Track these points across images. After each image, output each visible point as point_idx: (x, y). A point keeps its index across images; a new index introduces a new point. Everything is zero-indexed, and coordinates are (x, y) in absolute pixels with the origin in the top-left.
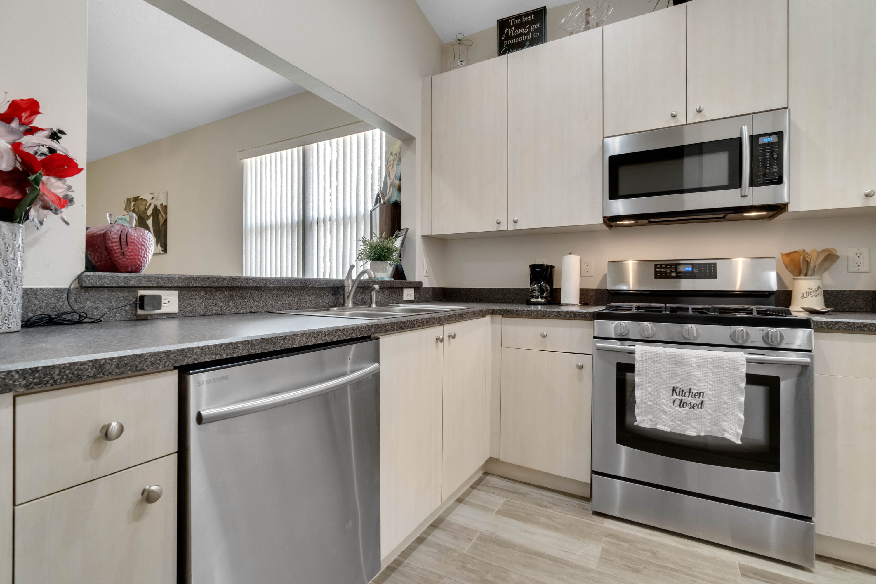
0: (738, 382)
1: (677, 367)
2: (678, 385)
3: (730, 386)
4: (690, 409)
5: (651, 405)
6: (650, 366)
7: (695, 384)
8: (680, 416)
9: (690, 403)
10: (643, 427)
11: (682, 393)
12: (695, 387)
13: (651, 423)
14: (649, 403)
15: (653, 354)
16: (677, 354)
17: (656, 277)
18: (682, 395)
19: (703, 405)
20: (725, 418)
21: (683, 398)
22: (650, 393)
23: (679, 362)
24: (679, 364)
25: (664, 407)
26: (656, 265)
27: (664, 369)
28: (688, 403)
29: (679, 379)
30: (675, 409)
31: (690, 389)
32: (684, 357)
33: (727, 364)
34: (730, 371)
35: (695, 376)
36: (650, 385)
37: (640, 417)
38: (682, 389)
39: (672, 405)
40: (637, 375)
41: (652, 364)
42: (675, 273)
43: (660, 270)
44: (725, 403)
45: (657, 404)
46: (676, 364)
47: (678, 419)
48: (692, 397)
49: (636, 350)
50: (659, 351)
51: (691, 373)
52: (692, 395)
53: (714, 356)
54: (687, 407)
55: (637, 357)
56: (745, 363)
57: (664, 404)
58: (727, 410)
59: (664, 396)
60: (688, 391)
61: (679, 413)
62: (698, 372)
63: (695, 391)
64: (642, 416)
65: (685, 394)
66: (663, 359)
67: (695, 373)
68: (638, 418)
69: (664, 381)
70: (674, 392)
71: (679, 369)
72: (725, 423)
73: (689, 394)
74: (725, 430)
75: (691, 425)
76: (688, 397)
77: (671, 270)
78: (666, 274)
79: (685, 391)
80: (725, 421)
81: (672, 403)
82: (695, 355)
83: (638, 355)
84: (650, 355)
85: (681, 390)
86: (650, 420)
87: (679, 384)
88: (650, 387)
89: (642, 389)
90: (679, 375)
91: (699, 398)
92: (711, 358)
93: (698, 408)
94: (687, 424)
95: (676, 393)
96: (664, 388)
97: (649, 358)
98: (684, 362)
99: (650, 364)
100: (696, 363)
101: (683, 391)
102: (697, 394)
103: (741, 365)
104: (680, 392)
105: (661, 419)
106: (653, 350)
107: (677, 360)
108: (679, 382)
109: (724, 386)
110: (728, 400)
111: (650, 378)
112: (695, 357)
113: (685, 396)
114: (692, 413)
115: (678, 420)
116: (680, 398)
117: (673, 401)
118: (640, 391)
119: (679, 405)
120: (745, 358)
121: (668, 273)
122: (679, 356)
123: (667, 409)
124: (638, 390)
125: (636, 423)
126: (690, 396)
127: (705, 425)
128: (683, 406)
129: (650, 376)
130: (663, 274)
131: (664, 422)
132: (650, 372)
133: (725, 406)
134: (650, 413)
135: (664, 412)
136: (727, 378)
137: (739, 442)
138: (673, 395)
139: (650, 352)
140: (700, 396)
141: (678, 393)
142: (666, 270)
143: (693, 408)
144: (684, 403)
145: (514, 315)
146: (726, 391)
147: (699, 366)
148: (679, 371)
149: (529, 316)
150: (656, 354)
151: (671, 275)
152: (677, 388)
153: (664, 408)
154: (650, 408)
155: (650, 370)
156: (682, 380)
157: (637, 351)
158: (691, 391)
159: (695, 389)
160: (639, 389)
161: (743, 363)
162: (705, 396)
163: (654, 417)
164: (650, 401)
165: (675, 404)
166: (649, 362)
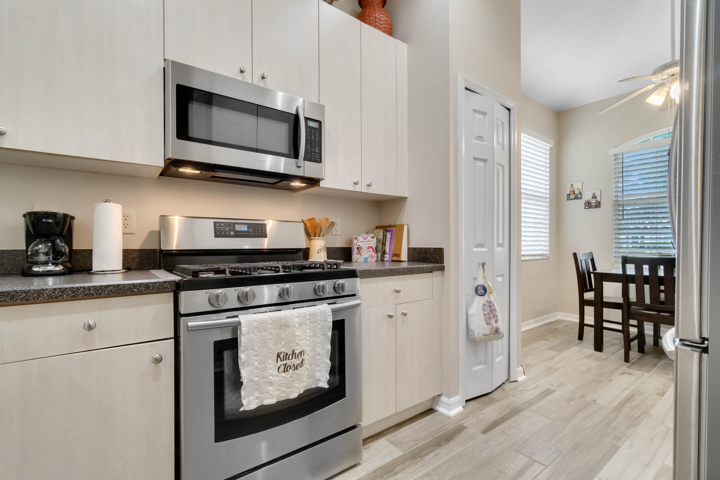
0: (327, 332)
1: (281, 331)
2: (283, 350)
3: (322, 337)
4: (294, 371)
5: (258, 381)
6: (256, 337)
7: (298, 344)
8: (284, 382)
9: (294, 365)
10: (250, 409)
11: (286, 357)
12: (298, 348)
13: (257, 401)
14: (256, 379)
15: (259, 322)
16: (282, 317)
17: (216, 236)
18: (286, 359)
19: (303, 363)
20: (318, 369)
21: (287, 361)
22: (257, 368)
23: (284, 325)
24: (283, 327)
25: (271, 377)
26: (215, 223)
27: (271, 337)
28: (292, 365)
29: (283, 343)
30: (280, 376)
31: (293, 351)
32: (288, 319)
33: (319, 318)
34: (321, 324)
35: (297, 336)
36: (256, 358)
37: (247, 399)
38: (286, 352)
39: (278, 372)
40: (243, 352)
41: (258, 334)
42: (234, 232)
43: (220, 229)
44: (319, 354)
45: (264, 378)
46: (280, 328)
47: (283, 385)
48: (295, 358)
49: (242, 321)
50: (265, 318)
51: (294, 334)
52: (295, 356)
53: (310, 313)
54: (291, 370)
55: (244, 330)
56: (331, 313)
57: (271, 375)
58: (319, 361)
59: (271, 366)
60: (292, 353)
61: (284, 379)
62: (300, 331)
63: (297, 352)
64: (248, 397)
65: (289, 357)
66: (269, 326)
67: (297, 333)
68: (244, 402)
69: (271, 349)
70: (279, 358)
71: (284, 332)
72: (318, 373)
73: (293, 356)
74: (319, 380)
75: (295, 387)
76: (292, 359)
77: (230, 229)
78: (225, 233)
79: (289, 354)
80: (318, 371)
81: (277, 371)
82: (296, 315)
83: (244, 327)
84: (256, 324)
85: (285, 354)
86: (257, 398)
87: (284, 348)
88: (256, 361)
89: (248, 367)
90: (283, 339)
91: (301, 357)
92: (309, 315)
93: (300, 367)
94: (291, 387)
95: (280, 358)
96: (270, 357)
97: (256, 328)
98: (288, 324)
99: (256, 334)
100: (298, 323)
101: (287, 354)
102: (299, 354)
103: (328, 316)
104: (284, 356)
105: (268, 393)
106: (259, 318)
107: (282, 323)
108: (283, 346)
109: (317, 339)
110: (320, 351)
111: (256, 351)
112: (297, 317)
113: (289, 359)
114: (296, 375)
115: (284, 387)
116: (284, 362)
117: (278, 368)
118: (246, 369)
119: (283, 370)
120: (330, 309)
121: (228, 232)
122: (284, 318)
123: (273, 379)
124: (244, 369)
125: (242, 409)
126: (294, 358)
127: (304, 382)
128: (287, 371)
129: (256, 348)
130: (223, 233)
131: (271, 394)
132: (256, 344)
133: (318, 357)
134: (256, 390)
135: (271, 383)
136: (319, 331)
137: (327, 386)
138: (277, 362)
139: (256, 321)
140: (301, 355)
141: (282, 359)
142: (225, 229)
143: (297, 369)
144: (288, 366)
145: (19, 301)
146: (318, 343)
147: (300, 325)
148: (283, 334)
149: (57, 298)
150: (262, 321)
151: (230, 233)
152: (281, 353)
153: (271, 379)
154: (256, 385)
155: (256, 342)
156: (286, 343)
157: (243, 323)
158: (294, 352)
159: (297, 349)
160: (245, 366)
161: (329, 314)
162: (305, 353)
163: (260, 394)
164: (256, 377)
165: (279, 370)
166: (256, 332)
